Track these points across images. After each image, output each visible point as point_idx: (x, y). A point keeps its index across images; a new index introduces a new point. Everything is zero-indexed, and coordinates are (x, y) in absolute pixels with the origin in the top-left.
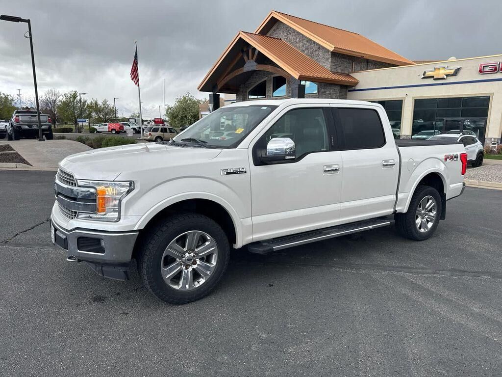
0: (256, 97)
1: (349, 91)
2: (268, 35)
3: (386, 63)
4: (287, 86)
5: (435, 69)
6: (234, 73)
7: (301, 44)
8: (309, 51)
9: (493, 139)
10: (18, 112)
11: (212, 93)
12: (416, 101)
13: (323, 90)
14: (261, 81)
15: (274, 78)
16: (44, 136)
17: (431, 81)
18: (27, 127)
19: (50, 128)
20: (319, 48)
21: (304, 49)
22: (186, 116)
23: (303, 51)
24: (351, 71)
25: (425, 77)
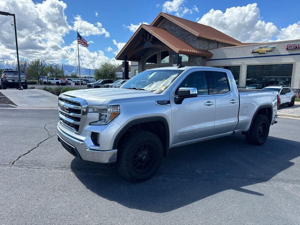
0: (150, 63)
1: (207, 60)
2: (158, 26)
3: (228, 44)
4: (170, 57)
5: (259, 48)
7: (178, 32)
8: (183, 36)
9: (295, 90)
10: (5, 72)
11: (124, 61)
12: (248, 66)
13: (192, 60)
14: (154, 54)
15: (161, 52)
16: (22, 87)
17: (257, 55)
18: (11, 81)
19: (26, 81)
20: (190, 35)
21: (180, 35)
23: (180, 36)
24: (208, 48)
25: (253, 52)
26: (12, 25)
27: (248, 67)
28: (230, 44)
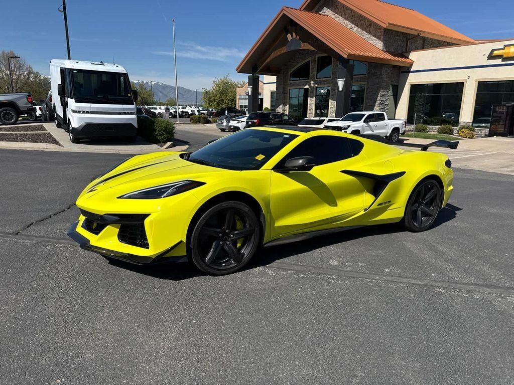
0: (298, 79)
1: (402, 72)
2: (314, 11)
3: (444, 42)
4: (333, 67)
5: (504, 47)
6: (275, 52)
11: (251, 75)
12: (479, 82)
13: (373, 71)
14: (304, 62)
15: (318, 57)
17: (499, 61)
20: (370, 25)
22: (223, 100)
24: (404, 50)
25: (491, 57)
26: (59, 10)
27: (479, 84)
28: (447, 42)
